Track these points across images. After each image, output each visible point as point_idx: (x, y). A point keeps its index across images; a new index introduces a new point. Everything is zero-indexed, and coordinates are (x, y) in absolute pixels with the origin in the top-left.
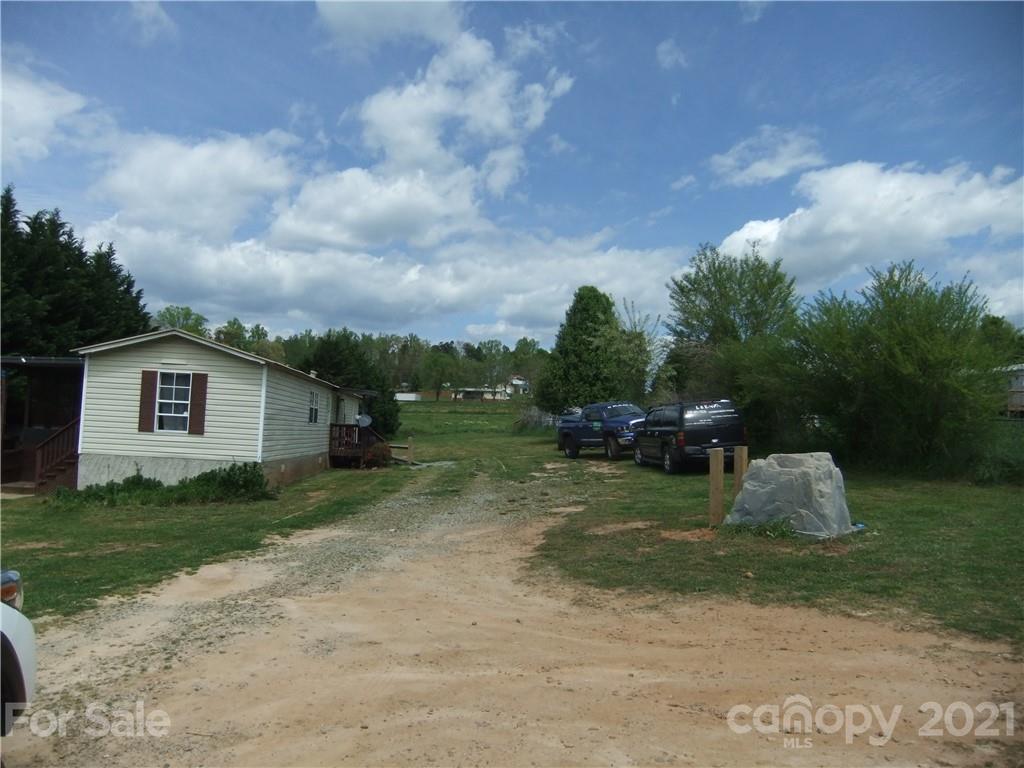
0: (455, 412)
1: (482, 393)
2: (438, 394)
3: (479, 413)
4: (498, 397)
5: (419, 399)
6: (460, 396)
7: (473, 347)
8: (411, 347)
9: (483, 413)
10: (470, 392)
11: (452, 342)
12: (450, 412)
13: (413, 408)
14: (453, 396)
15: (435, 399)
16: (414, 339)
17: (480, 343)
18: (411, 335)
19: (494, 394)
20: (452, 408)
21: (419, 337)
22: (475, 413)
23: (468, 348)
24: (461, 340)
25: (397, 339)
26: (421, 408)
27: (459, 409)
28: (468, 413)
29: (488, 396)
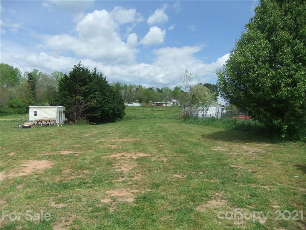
0: (152, 110)
1: (162, 104)
2: (147, 104)
3: (161, 110)
4: (168, 105)
5: (141, 106)
6: (155, 105)
7: (160, 89)
8: (139, 89)
9: (163, 110)
10: (158, 103)
11: (153, 87)
12: (151, 110)
13: (138, 108)
14: (152, 105)
15: (146, 105)
16: (140, 86)
17: (162, 88)
18: (140, 85)
19: (166, 104)
20: (152, 109)
21: (142, 86)
22: (160, 110)
23: (158, 90)
24: (156, 87)
25: (135, 86)
26: (141, 108)
27: (154, 109)
28: (157, 110)
29: (164, 105)
